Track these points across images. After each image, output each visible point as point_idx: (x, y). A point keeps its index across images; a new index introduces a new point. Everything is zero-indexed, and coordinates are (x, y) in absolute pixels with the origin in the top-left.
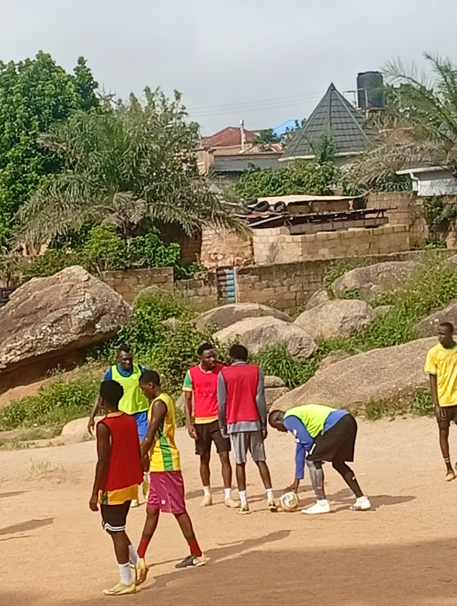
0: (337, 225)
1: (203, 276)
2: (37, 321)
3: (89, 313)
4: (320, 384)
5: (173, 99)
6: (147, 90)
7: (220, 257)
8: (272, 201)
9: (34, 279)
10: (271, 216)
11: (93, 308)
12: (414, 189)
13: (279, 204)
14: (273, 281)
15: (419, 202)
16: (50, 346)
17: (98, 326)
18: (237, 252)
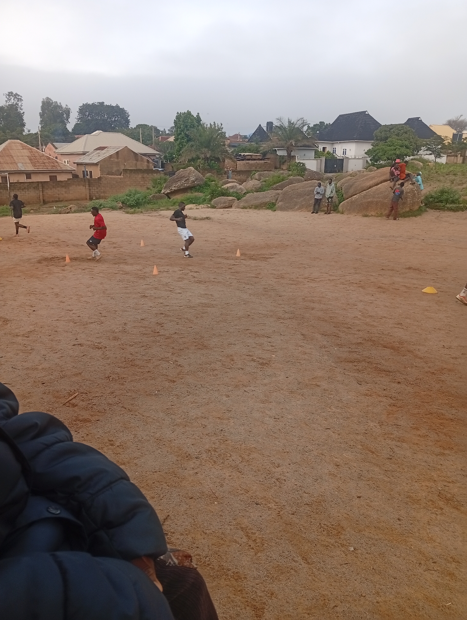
0: (258, 161)
1: (224, 172)
2: (181, 180)
3: (194, 179)
4: (244, 200)
5: (220, 125)
6: (214, 122)
7: (229, 168)
8: (242, 154)
9: (181, 169)
10: (242, 158)
11: (195, 178)
12: (277, 154)
13: (244, 155)
14: (240, 174)
15: (278, 157)
16: (184, 186)
17: (195, 182)
18: (233, 166)
